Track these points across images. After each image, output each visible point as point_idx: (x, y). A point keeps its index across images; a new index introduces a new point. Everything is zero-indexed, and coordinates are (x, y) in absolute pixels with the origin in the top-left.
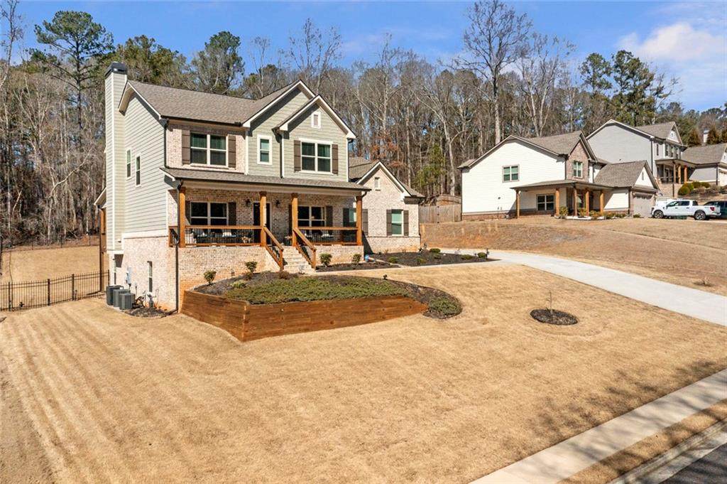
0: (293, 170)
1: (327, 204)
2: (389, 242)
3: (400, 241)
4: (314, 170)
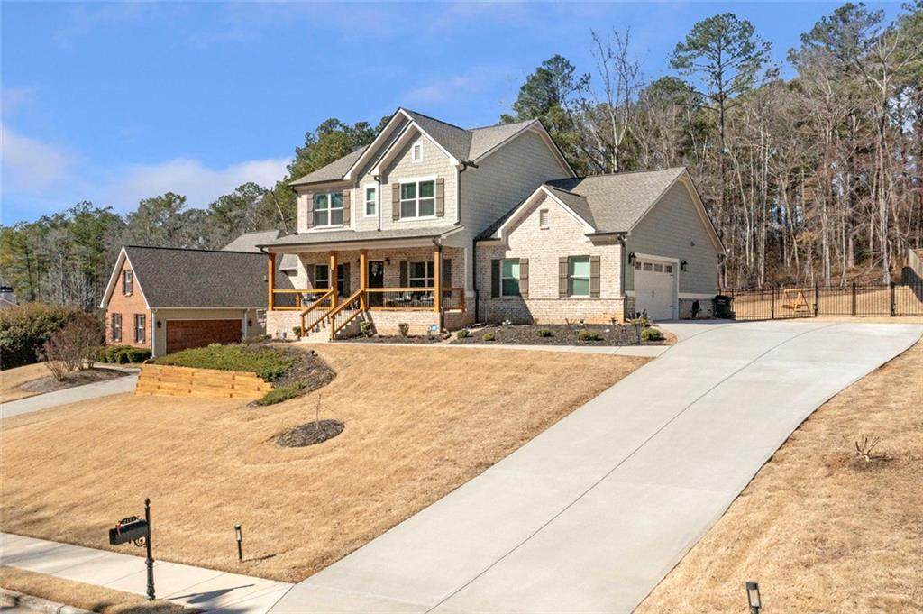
0: (391, 220)
2: (563, 307)
3: (584, 305)
4: (414, 215)
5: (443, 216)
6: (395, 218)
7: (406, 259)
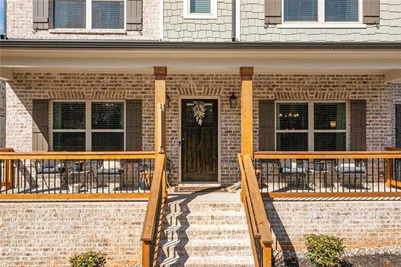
0: (262, 23)
1: (351, 96)
4: (315, 18)
5: (376, 24)
6: (271, 20)
7: (271, 97)
